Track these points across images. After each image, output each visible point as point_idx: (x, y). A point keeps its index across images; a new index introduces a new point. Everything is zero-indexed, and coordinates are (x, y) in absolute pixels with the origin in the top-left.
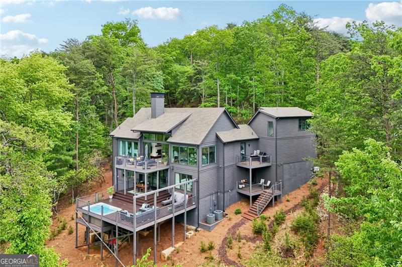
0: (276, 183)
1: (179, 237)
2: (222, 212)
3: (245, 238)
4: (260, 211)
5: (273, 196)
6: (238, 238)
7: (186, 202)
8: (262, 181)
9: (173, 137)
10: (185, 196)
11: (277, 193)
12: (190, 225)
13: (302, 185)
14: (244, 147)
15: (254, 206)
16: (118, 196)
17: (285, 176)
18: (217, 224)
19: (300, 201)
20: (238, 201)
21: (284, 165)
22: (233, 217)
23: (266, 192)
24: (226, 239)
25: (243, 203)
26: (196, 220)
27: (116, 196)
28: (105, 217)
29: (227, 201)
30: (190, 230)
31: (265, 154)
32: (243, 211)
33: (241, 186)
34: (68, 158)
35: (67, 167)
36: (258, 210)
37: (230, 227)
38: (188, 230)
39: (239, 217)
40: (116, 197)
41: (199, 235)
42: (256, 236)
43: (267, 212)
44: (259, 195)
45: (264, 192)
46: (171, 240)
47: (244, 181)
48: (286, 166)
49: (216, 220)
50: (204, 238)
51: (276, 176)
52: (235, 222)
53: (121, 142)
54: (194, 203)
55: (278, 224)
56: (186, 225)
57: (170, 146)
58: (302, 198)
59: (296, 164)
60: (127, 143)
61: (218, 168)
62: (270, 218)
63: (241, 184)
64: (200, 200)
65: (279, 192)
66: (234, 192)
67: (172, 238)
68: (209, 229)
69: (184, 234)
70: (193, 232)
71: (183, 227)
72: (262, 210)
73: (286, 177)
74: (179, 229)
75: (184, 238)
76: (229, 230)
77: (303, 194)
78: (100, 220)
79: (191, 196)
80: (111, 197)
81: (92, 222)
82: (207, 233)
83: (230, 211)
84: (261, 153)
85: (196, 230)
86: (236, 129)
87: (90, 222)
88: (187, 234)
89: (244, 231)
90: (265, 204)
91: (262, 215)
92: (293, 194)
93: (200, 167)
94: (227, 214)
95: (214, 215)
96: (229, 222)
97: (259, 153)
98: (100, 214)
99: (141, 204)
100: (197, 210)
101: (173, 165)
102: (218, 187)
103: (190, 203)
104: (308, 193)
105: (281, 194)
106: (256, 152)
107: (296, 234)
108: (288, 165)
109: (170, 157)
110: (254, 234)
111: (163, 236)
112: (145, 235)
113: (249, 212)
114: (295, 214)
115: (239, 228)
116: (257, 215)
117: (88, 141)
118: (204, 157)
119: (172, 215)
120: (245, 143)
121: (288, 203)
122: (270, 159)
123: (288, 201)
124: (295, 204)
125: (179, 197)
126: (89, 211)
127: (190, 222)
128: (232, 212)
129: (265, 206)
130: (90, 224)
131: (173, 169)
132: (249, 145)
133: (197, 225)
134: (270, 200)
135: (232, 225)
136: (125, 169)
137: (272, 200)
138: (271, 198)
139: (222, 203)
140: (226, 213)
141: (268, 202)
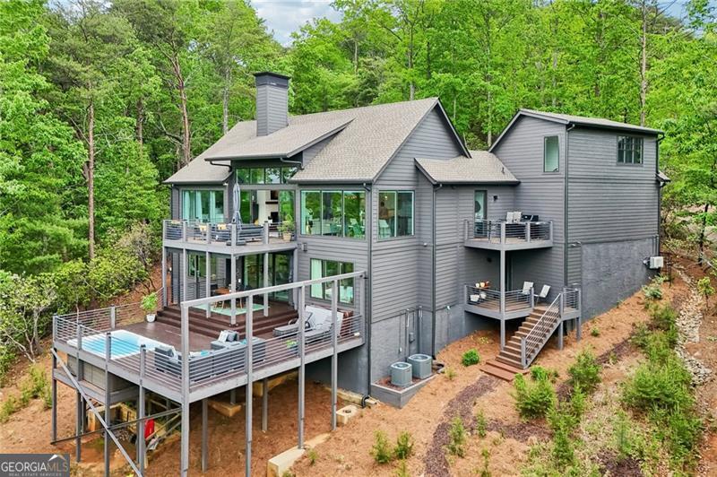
0: (564, 289)
1: (317, 422)
2: (430, 358)
3: (497, 425)
4: (529, 357)
5: (560, 321)
6: (477, 425)
7: (338, 331)
8: (528, 286)
9: (306, 170)
10: (334, 316)
11: (569, 313)
12: (347, 390)
13: (625, 298)
14: (481, 202)
15: (512, 345)
16: (170, 317)
17: (584, 273)
18: (418, 389)
19: (626, 335)
20: (468, 335)
21: (585, 246)
22: (458, 372)
23: (543, 312)
24: (443, 428)
25: (479, 339)
26: (363, 378)
27: (166, 316)
28: (117, 363)
29: (441, 331)
30: (348, 402)
31: (536, 218)
32: (483, 358)
33: (474, 298)
34: (62, 230)
35: (61, 253)
36: (524, 356)
37: (452, 395)
38: (341, 403)
39: (474, 373)
40: (164, 318)
41: (372, 416)
42: (524, 420)
43: (545, 359)
44: (523, 319)
45: (535, 311)
46: (294, 427)
47: (483, 285)
48: (588, 250)
49: (415, 378)
50: (383, 424)
51: (566, 273)
52: (465, 385)
53: (187, 194)
54: (357, 334)
55: (584, 390)
56: (336, 391)
57: (298, 195)
58: (630, 328)
59: (611, 246)
60: (199, 195)
61: (420, 248)
62: (557, 375)
63: (477, 292)
64: (373, 326)
65: (574, 310)
66: (459, 312)
67: (298, 423)
68: (396, 402)
69: (332, 413)
70: (354, 409)
71: (330, 394)
72: (533, 356)
73: (589, 276)
74: (319, 399)
75: (331, 425)
76: (451, 404)
77: (632, 320)
78: (104, 371)
79: (351, 315)
80: (151, 318)
81: (86, 377)
82: (391, 413)
83: (450, 357)
84: (524, 218)
85: (363, 404)
86: (462, 159)
87: (82, 378)
88: (340, 412)
89: (492, 408)
90: (541, 341)
91: (533, 367)
92: (606, 319)
93: (374, 241)
94: (443, 366)
95: (410, 365)
96: (449, 385)
97: (519, 217)
98: (104, 356)
99: (216, 333)
100: (364, 351)
101: (305, 240)
102: (419, 298)
103: (346, 333)
104: (644, 318)
105: (579, 315)
106: (514, 217)
107: (636, 417)
108: (593, 246)
109: (298, 221)
110: (521, 416)
111: (278, 418)
112: (231, 414)
113: (498, 360)
114: (622, 365)
115: (478, 400)
116: (521, 367)
117: (121, 203)
118: (384, 224)
119: (298, 360)
120: (485, 191)
121: (597, 339)
122: (548, 232)
123: (595, 335)
124: (616, 342)
125: (320, 318)
126: (80, 349)
127: (348, 382)
128: (453, 360)
129: (541, 346)
130: (81, 382)
131: (305, 251)
132: (495, 198)
133: (365, 391)
134: (552, 331)
135: (456, 392)
136: (185, 247)
137: (556, 333)
138: (556, 326)
139: (429, 336)
140: (438, 361)
141: (549, 336)
